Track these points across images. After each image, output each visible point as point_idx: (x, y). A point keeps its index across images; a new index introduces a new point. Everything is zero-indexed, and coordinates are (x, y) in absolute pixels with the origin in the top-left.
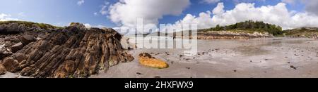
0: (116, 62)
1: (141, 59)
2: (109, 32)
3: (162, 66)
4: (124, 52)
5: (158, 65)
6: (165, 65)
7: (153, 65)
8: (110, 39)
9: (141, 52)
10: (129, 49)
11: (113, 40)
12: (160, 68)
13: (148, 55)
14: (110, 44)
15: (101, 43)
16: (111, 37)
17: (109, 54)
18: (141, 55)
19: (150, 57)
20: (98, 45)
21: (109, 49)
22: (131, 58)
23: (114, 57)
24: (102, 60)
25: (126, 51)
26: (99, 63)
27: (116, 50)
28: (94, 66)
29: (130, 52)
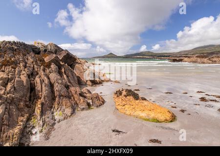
0: (68, 111)
1: (119, 100)
2: (51, 52)
3: (161, 117)
4: (84, 90)
5: (152, 115)
6: (168, 116)
7: (143, 115)
8: (53, 66)
9: (118, 87)
10: (94, 83)
11: (60, 67)
12: (158, 121)
13: (133, 94)
14: (54, 76)
15: (32, 75)
16: (56, 61)
17: (52, 97)
18: (119, 93)
19: (136, 97)
20: (24, 78)
21: (51, 85)
22: (100, 101)
23: (65, 101)
24: (38, 111)
25: (89, 88)
26: (29, 119)
27: (67, 87)
28: (17, 130)
29: (97, 90)
